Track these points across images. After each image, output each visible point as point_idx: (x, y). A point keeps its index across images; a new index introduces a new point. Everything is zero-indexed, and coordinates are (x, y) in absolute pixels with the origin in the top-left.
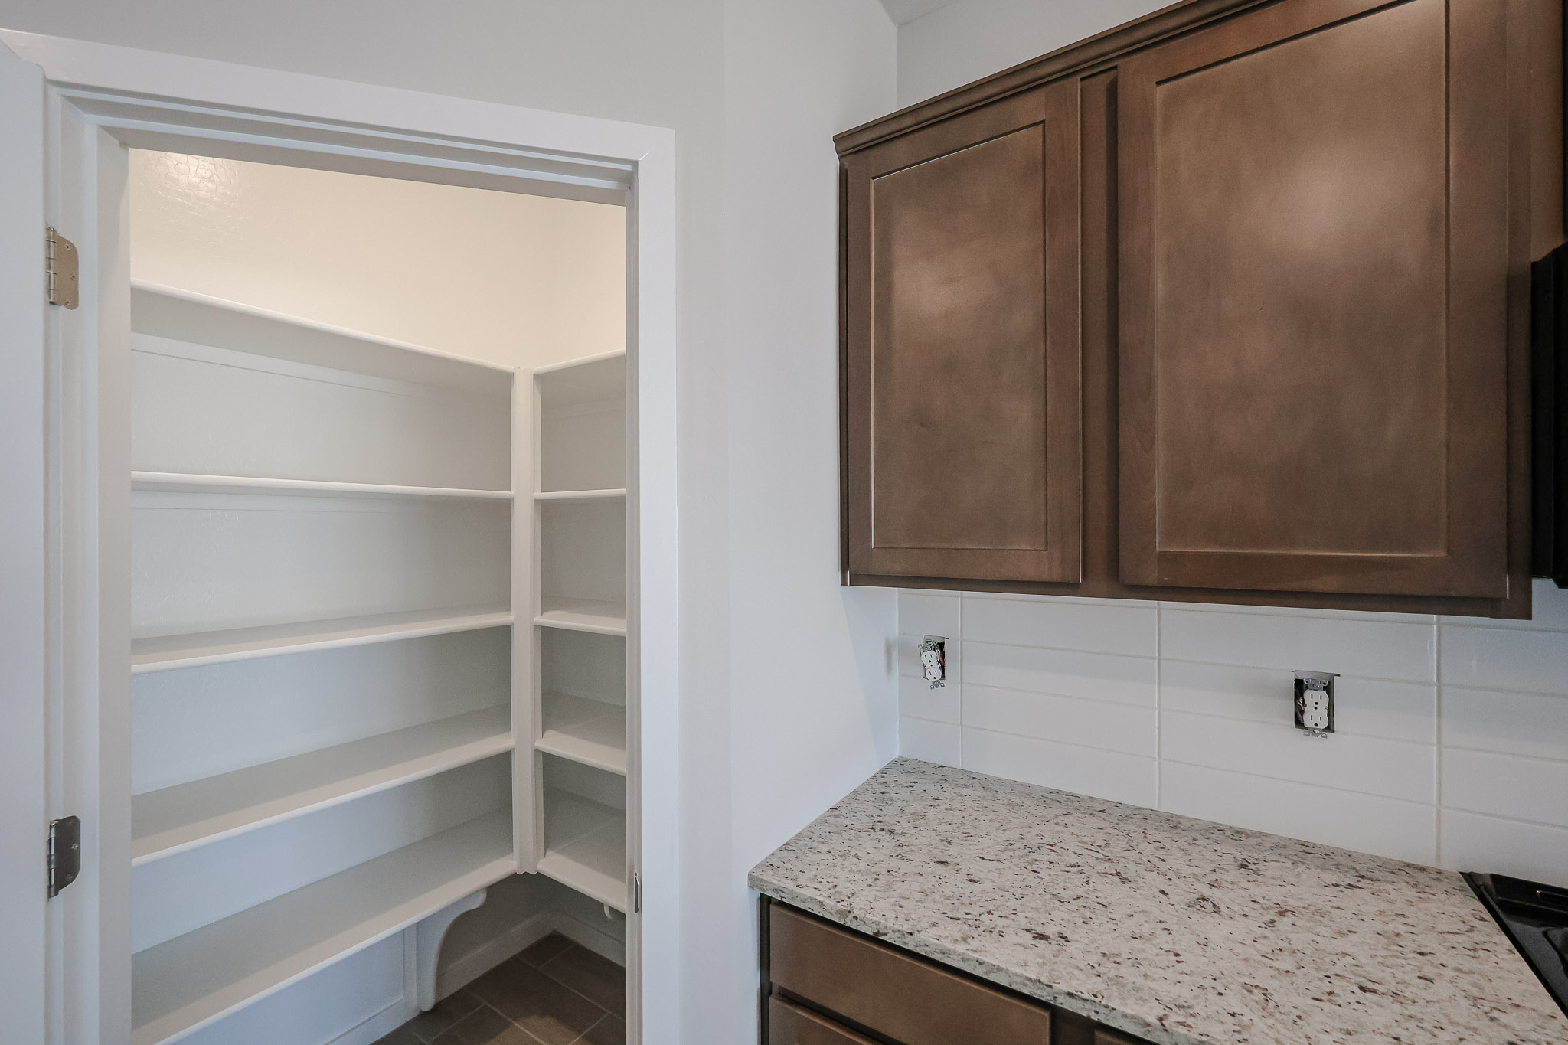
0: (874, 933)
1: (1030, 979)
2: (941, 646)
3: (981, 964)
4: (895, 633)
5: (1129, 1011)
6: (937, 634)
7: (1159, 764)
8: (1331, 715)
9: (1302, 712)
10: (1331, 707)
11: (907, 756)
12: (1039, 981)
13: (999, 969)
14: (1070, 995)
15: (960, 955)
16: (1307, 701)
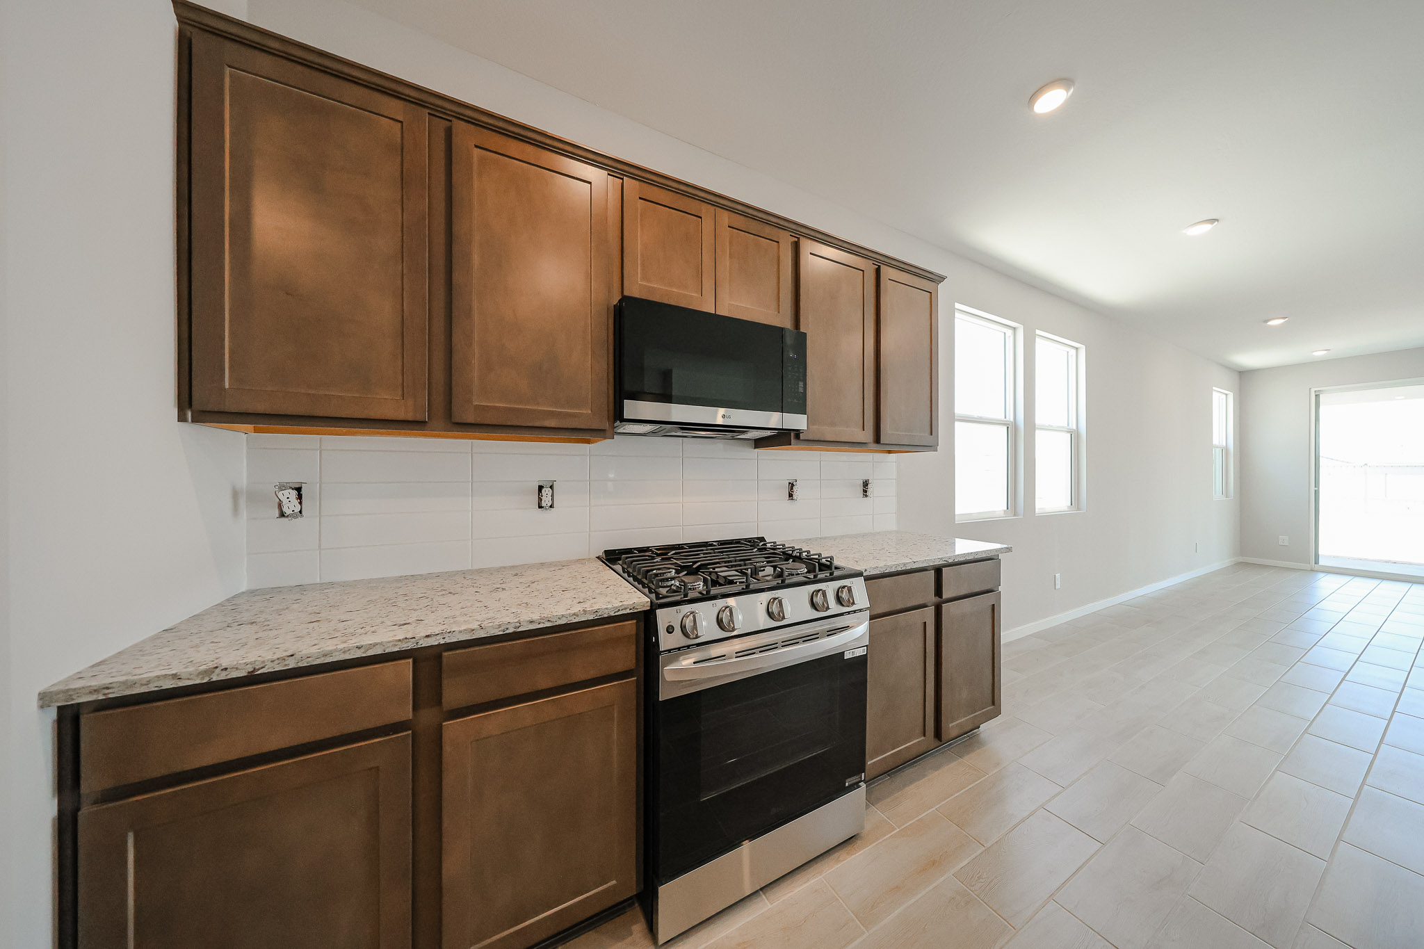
0: (249, 672)
1: (400, 640)
2: (299, 490)
3: (359, 648)
4: (243, 482)
5: (462, 628)
6: (295, 479)
7: (472, 542)
8: (552, 499)
9: (541, 500)
10: (552, 496)
11: (254, 587)
12: (406, 638)
13: (375, 645)
14: (427, 636)
15: (341, 650)
16: (543, 494)
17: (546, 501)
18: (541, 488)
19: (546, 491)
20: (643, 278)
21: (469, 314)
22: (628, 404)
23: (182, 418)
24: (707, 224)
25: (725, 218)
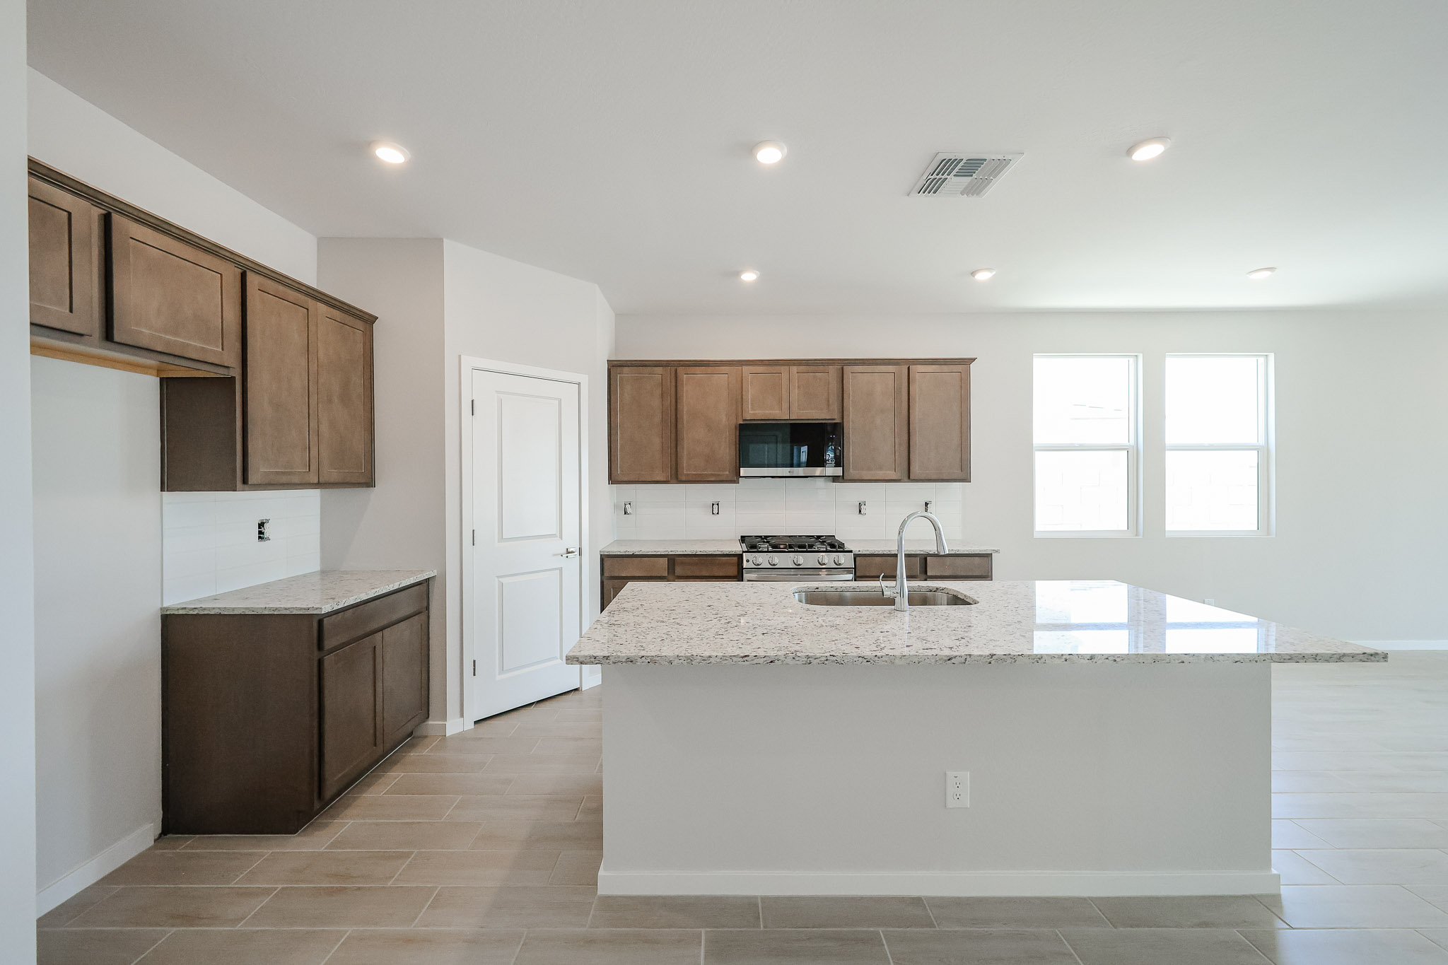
2: (630, 504)
4: (616, 502)
8: (718, 510)
9: (713, 510)
10: (718, 508)
16: (715, 508)
17: (715, 511)
18: (713, 505)
19: (715, 506)
20: (752, 409)
21: (683, 439)
22: (742, 470)
23: (609, 484)
24: (785, 376)
25: (794, 369)
